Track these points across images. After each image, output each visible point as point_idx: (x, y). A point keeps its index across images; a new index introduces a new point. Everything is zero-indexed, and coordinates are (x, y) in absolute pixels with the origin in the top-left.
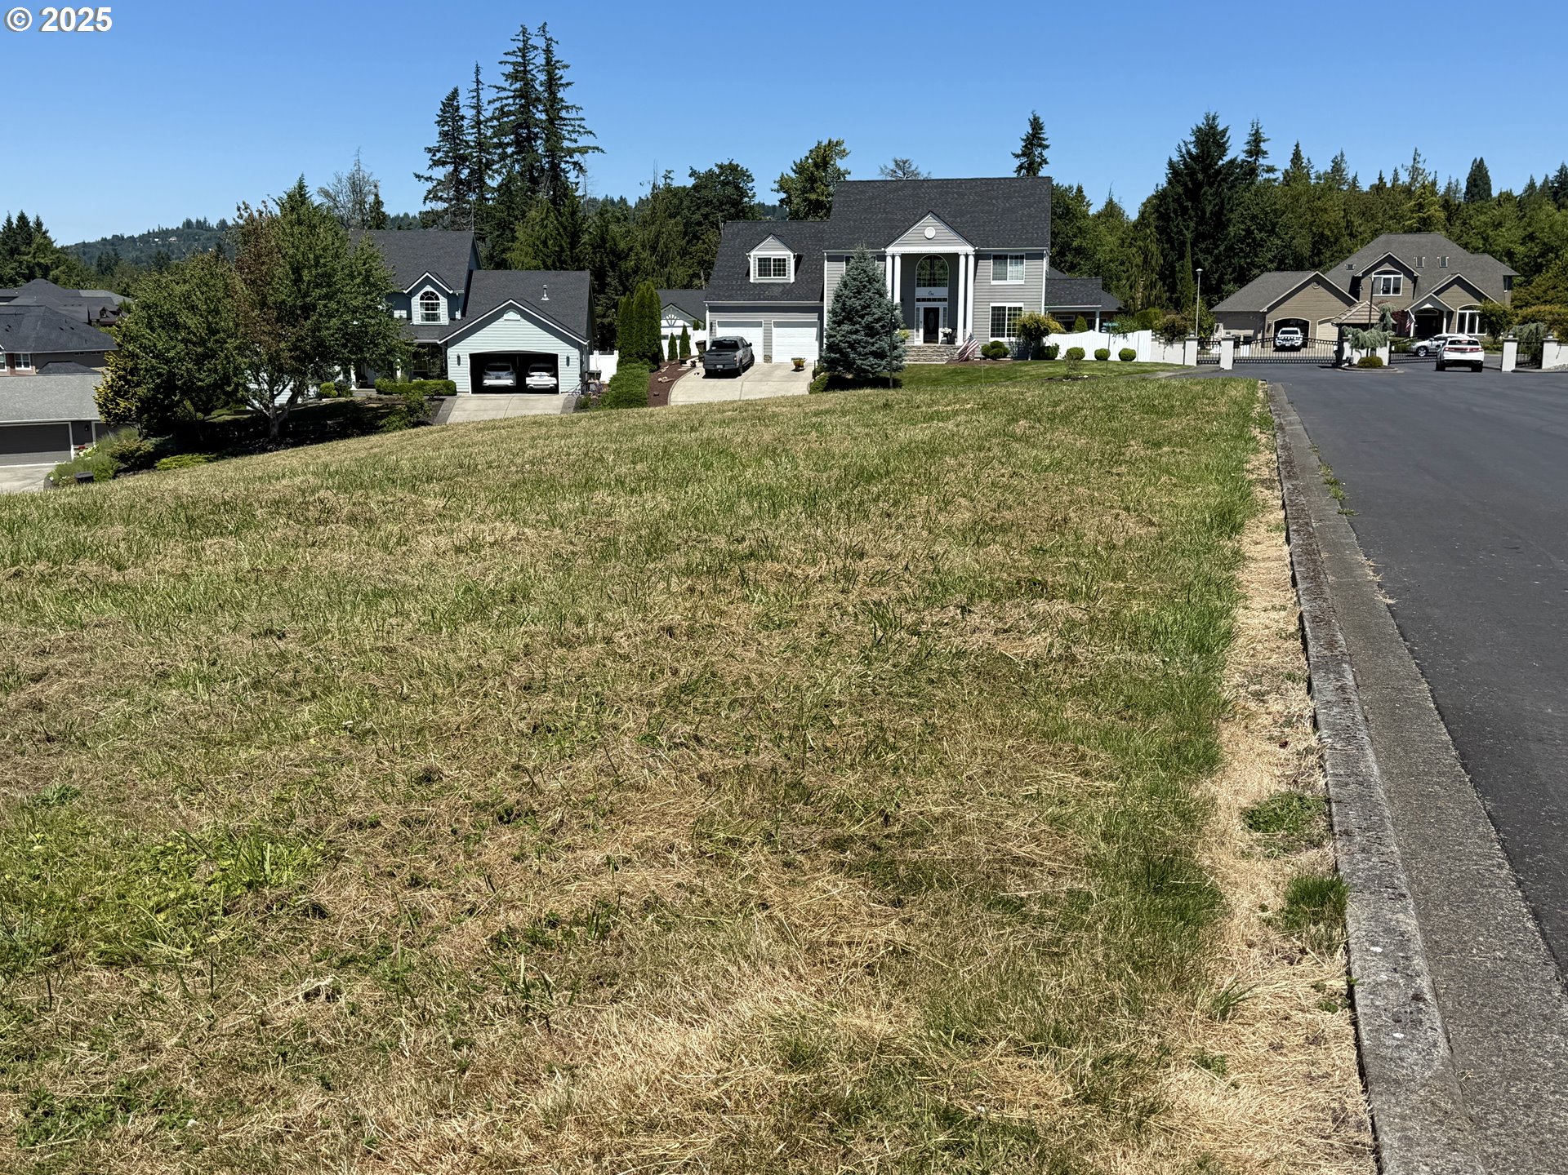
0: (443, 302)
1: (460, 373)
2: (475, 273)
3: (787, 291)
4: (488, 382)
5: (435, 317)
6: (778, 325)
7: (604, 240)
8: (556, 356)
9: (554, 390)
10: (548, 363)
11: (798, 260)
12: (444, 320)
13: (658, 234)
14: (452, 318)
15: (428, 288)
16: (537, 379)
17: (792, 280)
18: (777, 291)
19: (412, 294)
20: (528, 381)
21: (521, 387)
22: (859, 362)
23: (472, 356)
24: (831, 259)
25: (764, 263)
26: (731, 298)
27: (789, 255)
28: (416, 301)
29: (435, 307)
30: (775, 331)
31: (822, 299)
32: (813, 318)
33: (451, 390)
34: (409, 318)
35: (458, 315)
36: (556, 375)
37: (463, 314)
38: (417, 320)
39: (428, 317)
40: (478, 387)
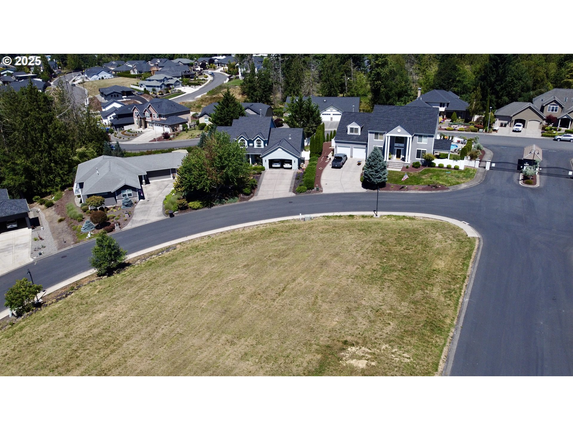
0: (262, 142)
1: (266, 164)
2: (272, 129)
3: (358, 138)
4: (273, 166)
5: (260, 146)
6: (354, 148)
7: (309, 108)
8: (291, 160)
9: (291, 168)
10: (290, 162)
11: (362, 129)
12: (262, 147)
13: (333, 65)
14: (265, 146)
15: (258, 139)
16: (286, 165)
17: (360, 134)
18: (355, 137)
19: (254, 140)
20: (284, 166)
21: (282, 167)
22: (373, 180)
23: (269, 160)
24: (370, 133)
25: (352, 130)
26: (342, 139)
27: (359, 127)
28: (255, 142)
29: (260, 143)
30: (354, 149)
31: (367, 142)
32: (365, 146)
33: (263, 169)
34: (253, 146)
35: (266, 145)
36: (291, 164)
37: (268, 145)
38: (255, 147)
39: (258, 146)
40: (271, 167)
